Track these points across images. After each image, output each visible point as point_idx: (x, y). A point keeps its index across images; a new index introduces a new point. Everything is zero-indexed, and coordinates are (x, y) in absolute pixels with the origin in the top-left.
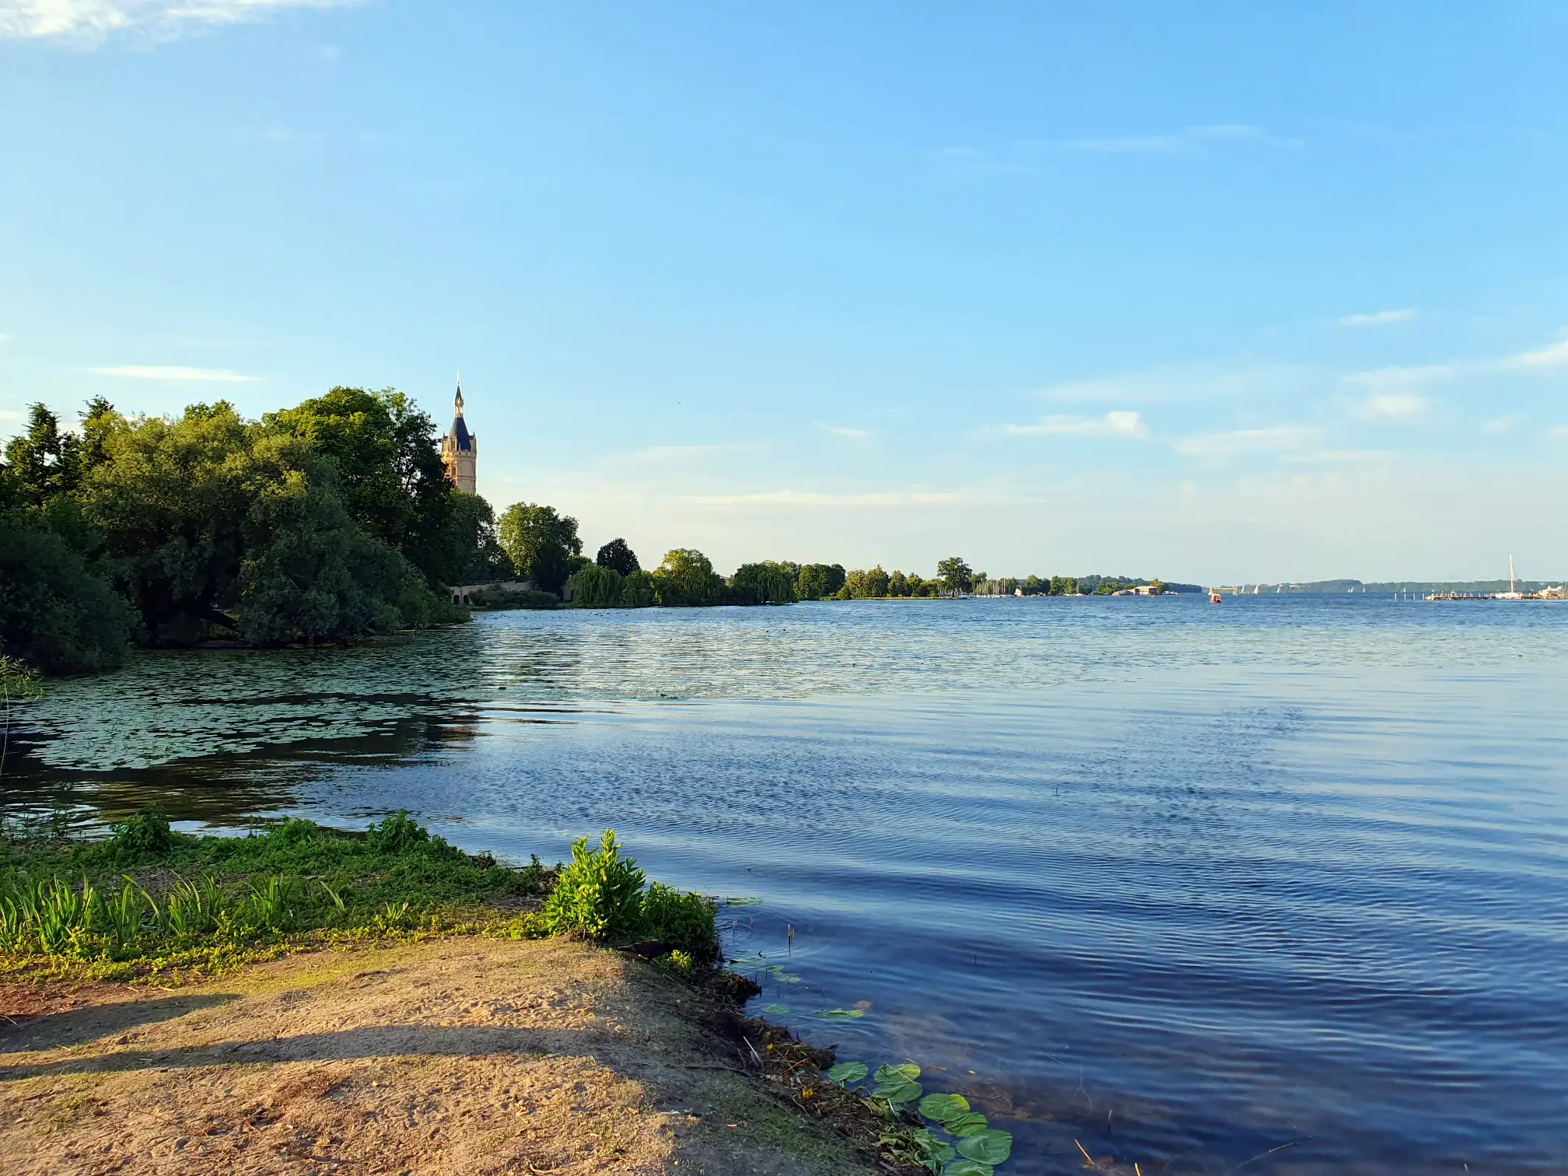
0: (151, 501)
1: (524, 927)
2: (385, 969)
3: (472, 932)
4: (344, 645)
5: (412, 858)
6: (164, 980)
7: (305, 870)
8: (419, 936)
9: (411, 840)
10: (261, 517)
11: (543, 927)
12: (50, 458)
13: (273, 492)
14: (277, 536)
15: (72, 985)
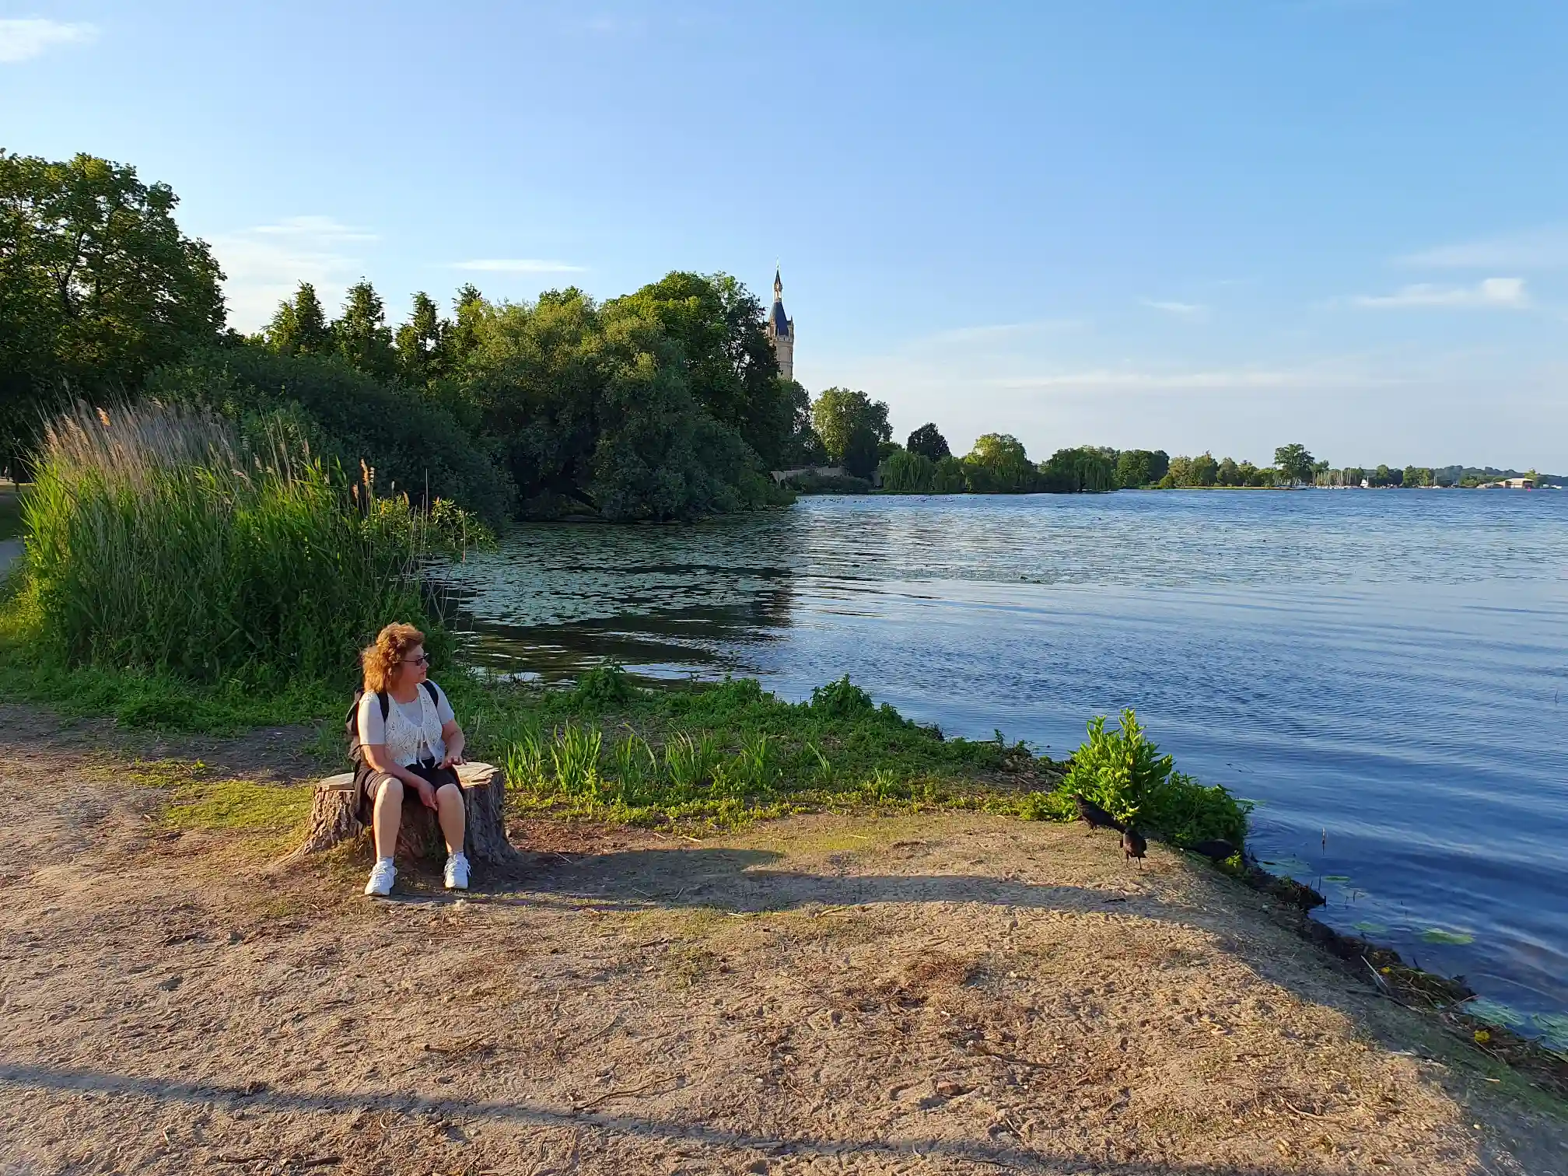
0: (518, 383)
1: (1035, 806)
2: (919, 840)
3: (971, 807)
4: (689, 523)
5: (866, 724)
6: (686, 829)
7: (765, 729)
8: (916, 806)
9: (859, 706)
10: (614, 399)
11: (1056, 809)
12: (431, 344)
13: (625, 374)
14: (630, 417)
15: (602, 827)
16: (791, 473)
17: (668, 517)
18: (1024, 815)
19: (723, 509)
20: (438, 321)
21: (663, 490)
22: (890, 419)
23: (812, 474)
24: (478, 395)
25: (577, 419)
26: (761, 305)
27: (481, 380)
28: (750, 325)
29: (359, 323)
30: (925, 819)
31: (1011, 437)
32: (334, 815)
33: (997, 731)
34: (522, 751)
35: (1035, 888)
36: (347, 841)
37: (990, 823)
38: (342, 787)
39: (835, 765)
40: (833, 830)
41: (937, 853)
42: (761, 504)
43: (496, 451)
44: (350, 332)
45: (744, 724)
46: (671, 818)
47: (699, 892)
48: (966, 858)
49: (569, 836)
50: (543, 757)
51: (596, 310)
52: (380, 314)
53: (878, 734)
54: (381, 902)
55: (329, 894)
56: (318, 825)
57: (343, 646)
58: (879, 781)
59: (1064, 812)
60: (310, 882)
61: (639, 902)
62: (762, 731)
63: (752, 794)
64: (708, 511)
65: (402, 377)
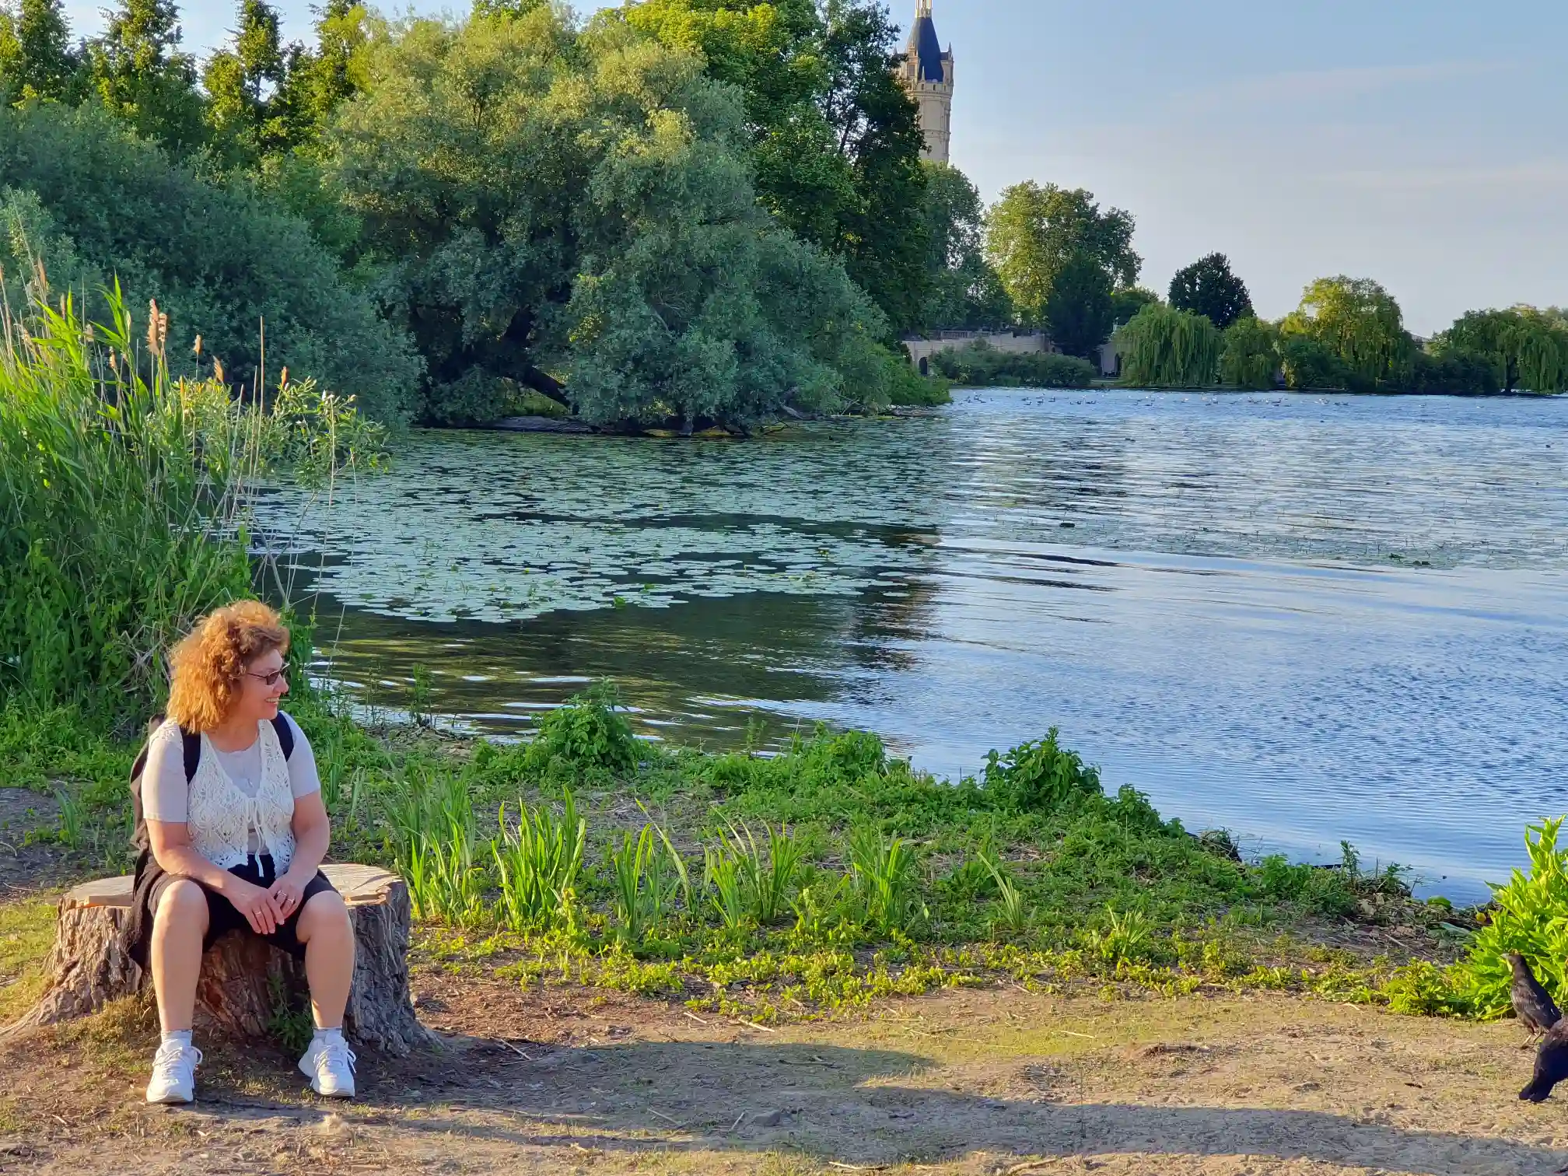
0: (429, 164)
1: (1420, 989)
2: (1194, 1044)
3: (1293, 986)
4: (742, 435)
5: (1089, 825)
6: (744, 1007)
7: (894, 827)
8: (1189, 981)
9: (1076, 788)
10: (608, 196)
11: (1461, 995)
12: (268, 90)
13: (631, 149)
14: (638, 233)
15: (587, 996)
16: (939, 346)
17: (702, 423)
18: (1398, 1004)
19: (808, 409)
20: (282, 45)
21: (695, 371)
22: (1136, 244)
23: (980, 346)
24: (353, 185)
25: (537, 235)
26: (891, 21)
27: (358, 158)
28: (871, 61)
29: (133, 45)
30: (1201, 1004)
31: (1372, 283)
32: (98, 951)
33: (1345, 844)
34: (438, 852)
35: (1421, 1140)
36: (120, 1001)
37: (1330, 1016)
38: (111, 900)
39: (1032, 898)
40: (1028, 1020)
41: (1229, 1070)
42: (879, 402)
43: (385, 290)
44: (116, 63)
45: (851, 816)
46: (717, 985)
47: (774, 1122)
48: (1285, 1078)
49: (526, 1009)
50: (476, 863)
51: (578, 29)
52: (173, 30)
53: (1113, 844)
54: (183, 1115)
55: (87, 1097)
56: (68, 970)
57: (107, 646)
58: (1117, 933)
59: (1476, 1001)
60: (50, 1075)
61: (661, 1135)
62: (888, 831)
63: (870, 947)
64: (780, 412)
65: (217, 148)
